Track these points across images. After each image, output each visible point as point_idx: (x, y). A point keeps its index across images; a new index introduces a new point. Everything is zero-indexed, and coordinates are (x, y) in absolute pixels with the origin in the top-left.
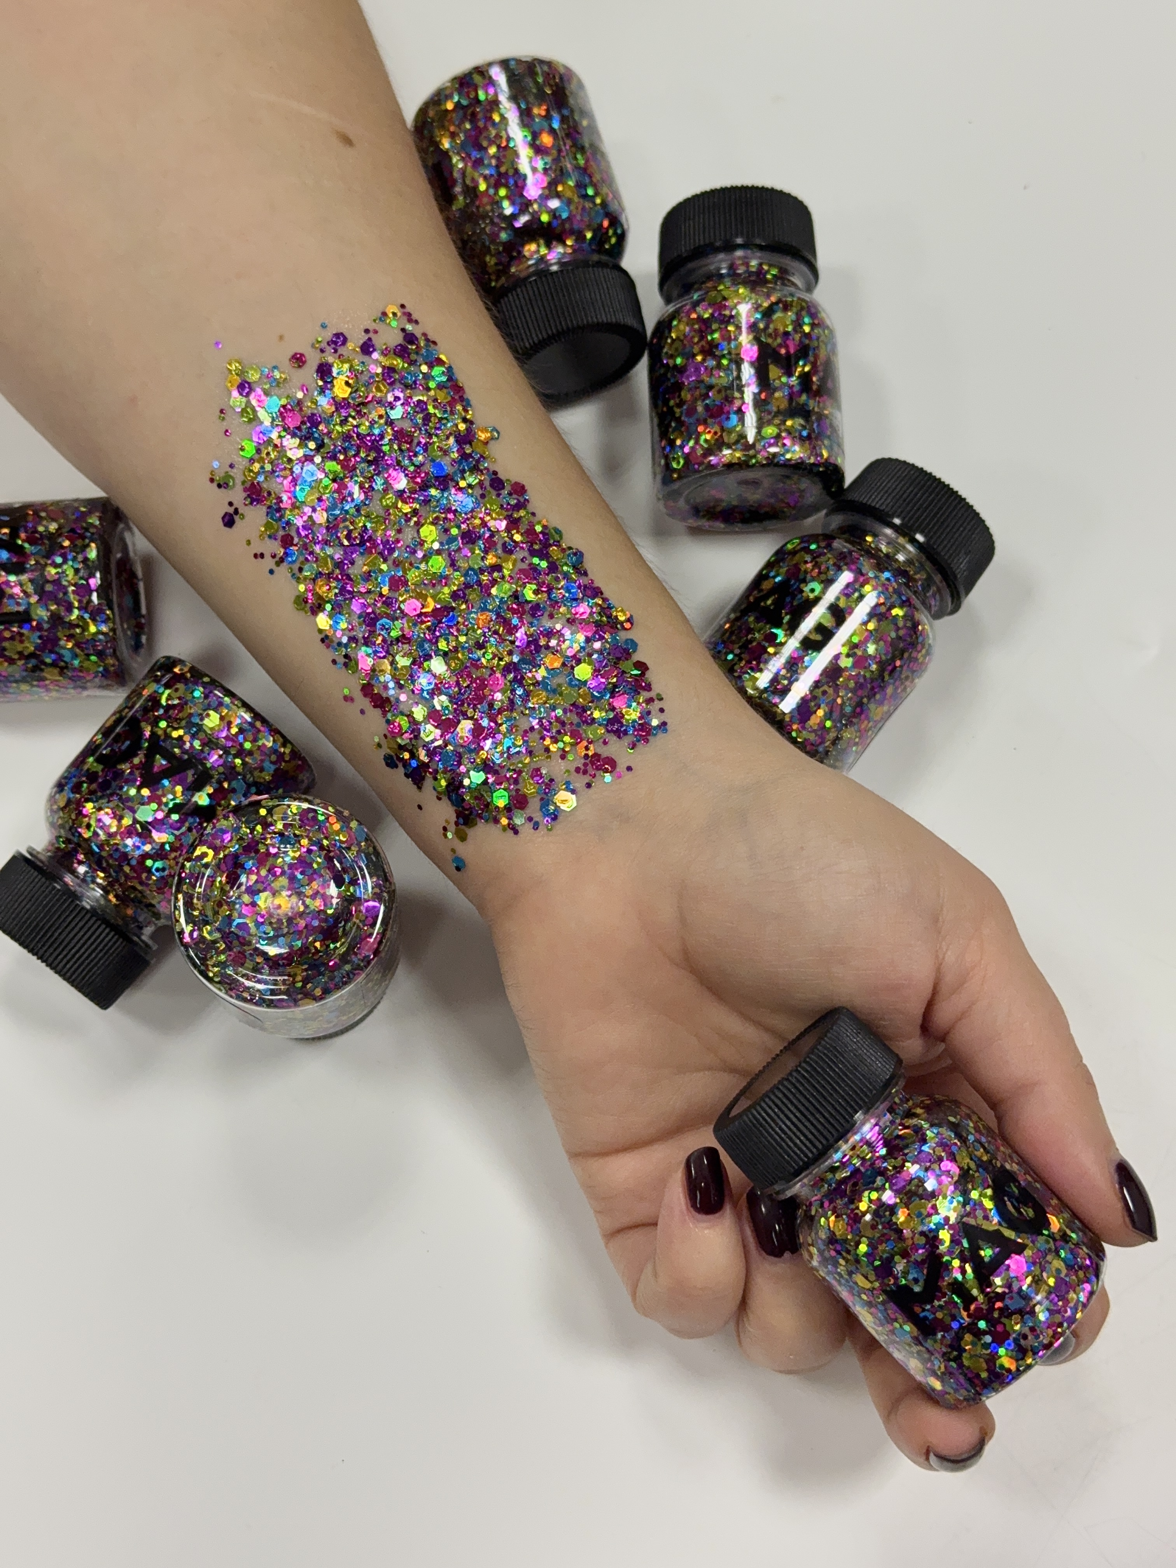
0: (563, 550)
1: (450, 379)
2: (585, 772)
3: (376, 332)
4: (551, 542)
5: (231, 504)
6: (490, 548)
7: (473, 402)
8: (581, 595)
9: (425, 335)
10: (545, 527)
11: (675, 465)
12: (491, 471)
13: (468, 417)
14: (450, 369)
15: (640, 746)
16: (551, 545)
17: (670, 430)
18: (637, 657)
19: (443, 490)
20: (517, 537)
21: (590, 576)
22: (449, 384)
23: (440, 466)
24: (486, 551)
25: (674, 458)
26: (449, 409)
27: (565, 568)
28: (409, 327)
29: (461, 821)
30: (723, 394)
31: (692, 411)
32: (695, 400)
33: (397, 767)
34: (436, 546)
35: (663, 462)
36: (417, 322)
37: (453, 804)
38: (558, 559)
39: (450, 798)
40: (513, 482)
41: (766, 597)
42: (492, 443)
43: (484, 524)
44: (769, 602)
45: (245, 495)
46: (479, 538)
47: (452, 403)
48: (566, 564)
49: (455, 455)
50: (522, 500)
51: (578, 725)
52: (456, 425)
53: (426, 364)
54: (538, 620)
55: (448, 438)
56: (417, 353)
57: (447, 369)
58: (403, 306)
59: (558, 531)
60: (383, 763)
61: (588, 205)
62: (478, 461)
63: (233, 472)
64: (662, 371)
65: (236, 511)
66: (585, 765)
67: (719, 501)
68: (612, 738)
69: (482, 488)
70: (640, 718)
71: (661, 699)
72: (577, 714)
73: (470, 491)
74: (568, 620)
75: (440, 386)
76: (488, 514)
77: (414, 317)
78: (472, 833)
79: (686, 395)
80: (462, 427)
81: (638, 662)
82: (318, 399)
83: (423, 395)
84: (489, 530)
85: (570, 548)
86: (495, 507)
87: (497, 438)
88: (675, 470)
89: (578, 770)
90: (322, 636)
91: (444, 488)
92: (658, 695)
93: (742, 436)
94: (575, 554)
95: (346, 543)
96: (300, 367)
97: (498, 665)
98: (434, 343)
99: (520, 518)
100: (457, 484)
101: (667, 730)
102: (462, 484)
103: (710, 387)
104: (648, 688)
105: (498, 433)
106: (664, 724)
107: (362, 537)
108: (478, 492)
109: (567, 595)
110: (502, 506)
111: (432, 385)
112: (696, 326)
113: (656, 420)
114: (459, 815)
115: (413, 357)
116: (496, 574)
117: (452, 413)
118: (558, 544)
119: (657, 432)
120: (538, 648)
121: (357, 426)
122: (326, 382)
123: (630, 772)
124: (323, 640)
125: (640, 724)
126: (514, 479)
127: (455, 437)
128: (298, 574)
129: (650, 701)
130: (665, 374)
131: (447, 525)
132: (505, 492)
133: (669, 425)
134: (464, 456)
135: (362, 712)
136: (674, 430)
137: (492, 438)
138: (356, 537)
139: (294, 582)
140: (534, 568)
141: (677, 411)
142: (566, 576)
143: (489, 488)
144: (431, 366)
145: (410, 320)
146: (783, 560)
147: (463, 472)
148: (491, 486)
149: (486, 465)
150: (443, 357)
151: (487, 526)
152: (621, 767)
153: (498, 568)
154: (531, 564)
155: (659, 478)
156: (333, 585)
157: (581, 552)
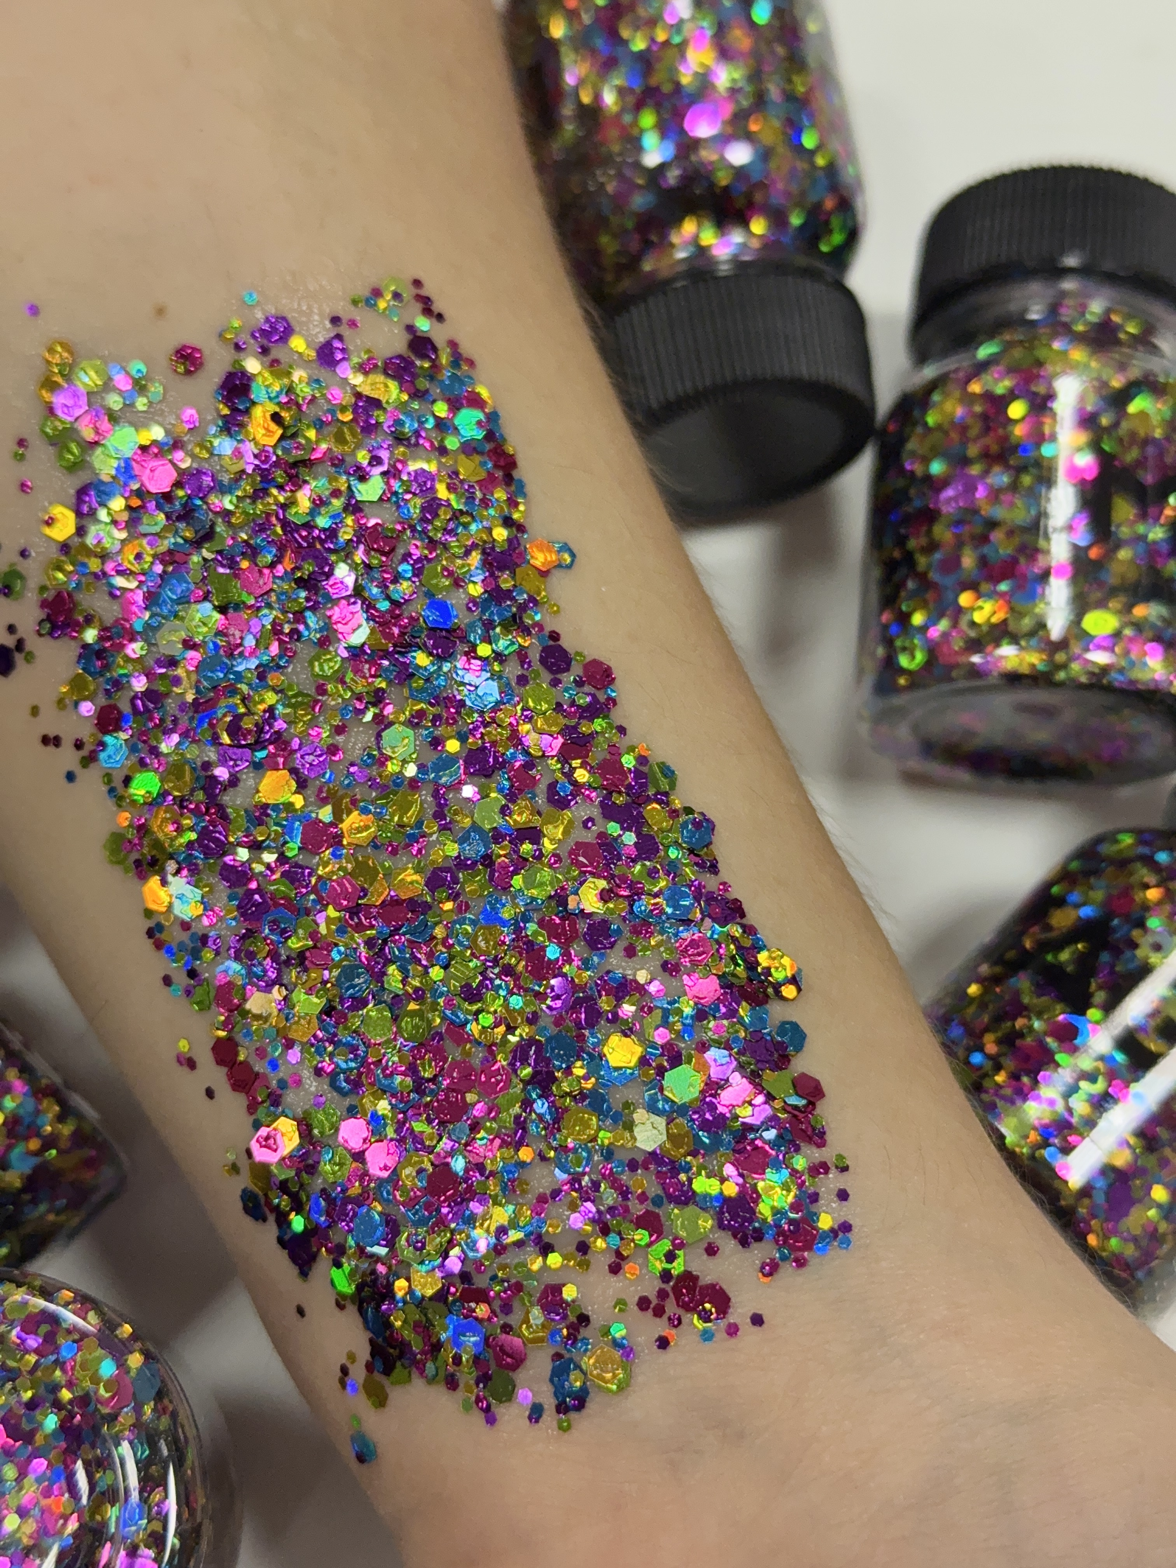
0: (674, 814)
1: (490, 436)
2: (659, 1312)
3: (353, 324)
4: (651, 792)
5: (11, 629)
6: (521, 791)
7: (530, 488)
8: (699, 915)
9: (453, 345)
10: (642, 760)
11: (904, 661)
12: (546, 632)
13: (516, 516)
14: (492, 418)
15: (787, 1269)
16: (649, 800)
17: (903, 594)
18: (802, 1064)
19: (441, 658)
20: (582, 776)
21: (725, 874)
22: (488, 447)
23: (443, 608)
24: (512, 796)
25: (904, 649)
26: (479, 495)
27: (673, 853)
28: (423, 324)
29: (379, 1365)
30: (1017, 540)
31: (952, 564)
32: (959, 545)
33: (264, 1220)
34: (411, 771)
35: (880, 651)
36: (440, 317)
37: (367, 1327)
38: (662, 830)
39: (362, 1312)
40: (588, 659)
41: (1058, 945)
42: (557, 575)
43: (515, 738)
44: (1065, 956)
45: (40, 614)
46: (503, 765)
47: (487, 484)
48: (677, 844)
49: (476, 590)
50: (602, 697)
51: (658, 1202)
52: (489, 530)
53: (448, 401)
54: (601, 956)
55: (467, 553)
56: (432, 378)
57: (486, 414)
58: (417, 283)
59: (668, 772)
60: (239, 1205)
61: (802, 165)
62: (523, 608)
63: (24, 566)
64: (901, 483)
65: (20, 645)
66: (662, 1295)
67: (970, 734)
68: (728, 1244)
69: (522, 663)
70: (795, 1207)
71: (844, 1169)
72: (659, 1175)
73: (497, 667)
74: (665, 966)
75: (469, 448)
76: (529, 719)
77: (437, 307)
78: (398, 1396)
79: (942, 532)
80: (501, 534)
81: (804, 1076)
82: (216, 442)
83: (428, 461)
84: (527, 753)
85: (688, 810)
86: (545, 706)
87: (569, 567)
88: (902, 671)
89: (643, 1303)
90: (151, 923)
91: (443, 654)
92: (840, 1157)
93: (1041, 626)
94: (697, 825)
95: (226, 739)
96: (188, 373)
97: (504, 1040)
98: (471, 363)
99: (593, 735)
100: (474, 648)
101: (849, 1243)
102: (484, 650)
103: (992, 524)
104: (818, 1138)
105: (573, 555)
106: (846, 1227)
107: (260, 730)
108: (513, 670)
109: (669, 910)
110: (559, 705)
111: (452, 443)
112: (978, 409)
113: (877, 573)
114: (376, 1350)
115: (422, 384)
116: (527, 847)
117: (486, 503)
118: (663, 798)
119: (874, 597)
120: (594, 1016)
121: (284, 507)
122: (235, 410)
123: (756, 1329)
124: (150, 933)
125: (791, 1222)
126: (592, 652)
127: (484, 552)
128: (120, 790)
129: (819, 1169)
130: (904, 492)
131: (440, 731)
132: (569, 678)
133: (902, 585)
134: (495, 595)
135: (210, 1093)
136: (912, 595)
137: (559, 566)
138: (249, 731)
139: (110, 803)
140: (607, 844)
141: (922, 561)
142: (672, 869)
143: (537, 665)
144: (455, 405)
145: (428, 311)
146: (1096, 872)
147: (489, 625)
148: (543, 661)
149: (538, 618)
150: (484, 392)
151: (521, 743)
152: (739, 1313)
153: (534, 835)
154: (602, 835)
155: (869, 680)
156: (187, 822)
157: (708, 820)
